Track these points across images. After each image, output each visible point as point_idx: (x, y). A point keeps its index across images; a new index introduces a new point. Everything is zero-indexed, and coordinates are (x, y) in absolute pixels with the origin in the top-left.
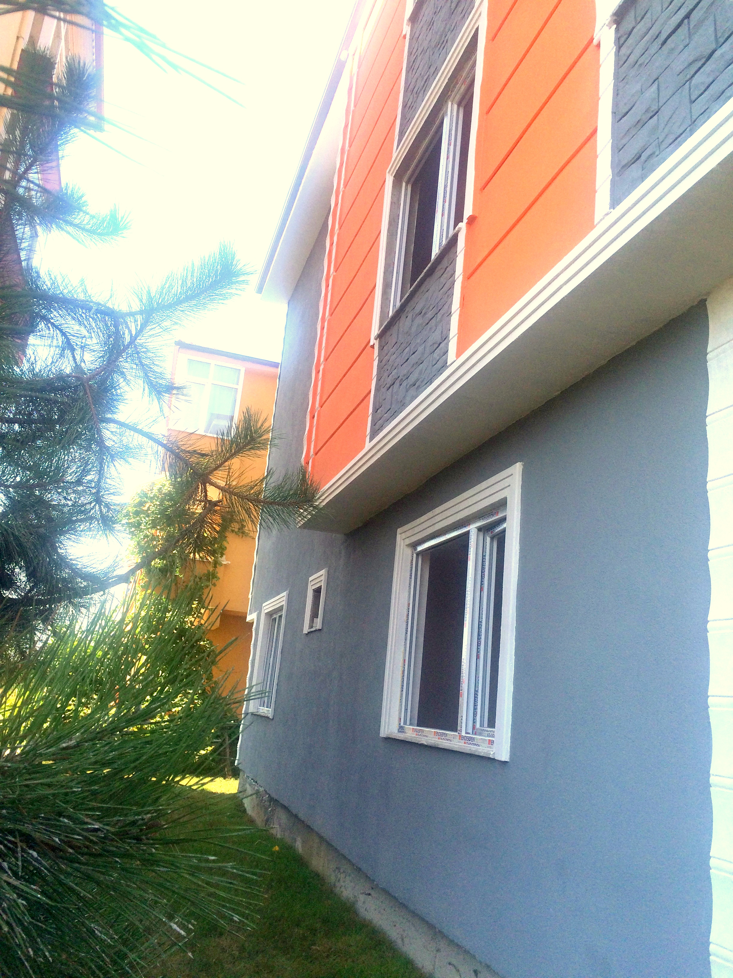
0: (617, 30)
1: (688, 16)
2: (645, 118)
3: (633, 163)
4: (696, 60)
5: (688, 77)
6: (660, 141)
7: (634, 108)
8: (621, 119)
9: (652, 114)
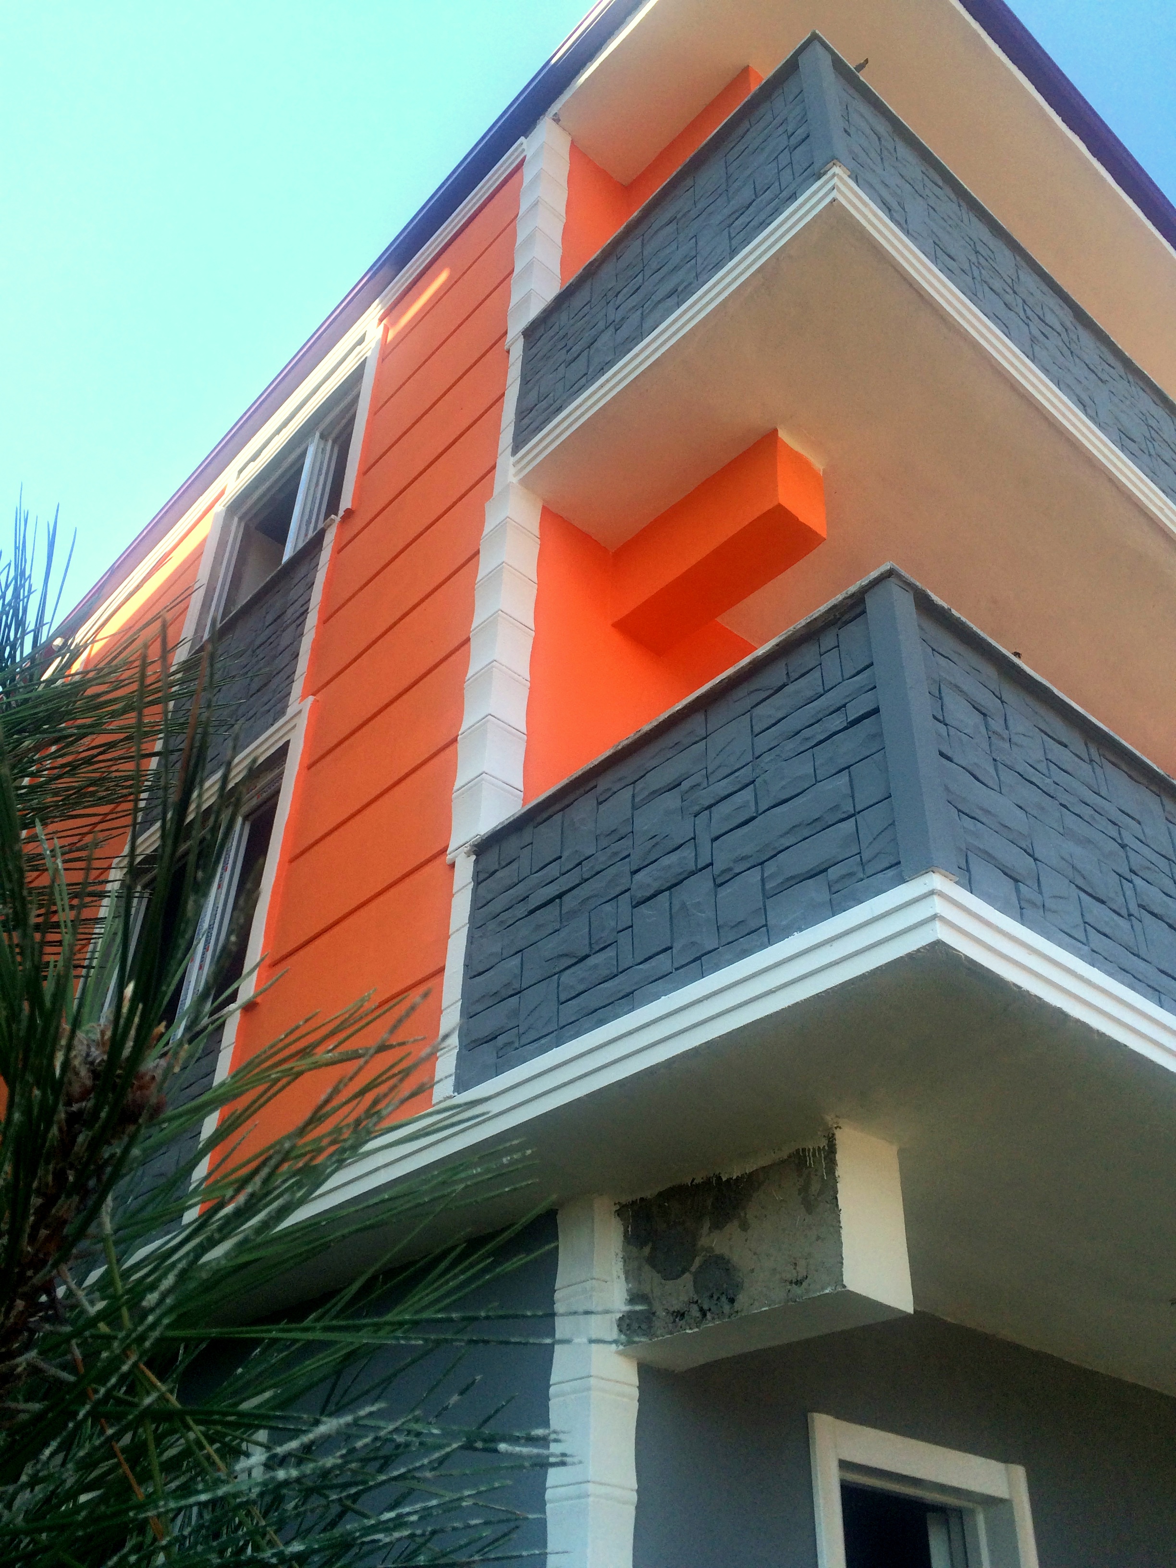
0: (476, 862)
1: (560, 896)
2: (504, 993)
3: (486, 1042)
4: (567, 955)
5: (557, 970)
6: (521, 1031)
7: (492, 972)
8: (475, 976)
9: (513, 992)
